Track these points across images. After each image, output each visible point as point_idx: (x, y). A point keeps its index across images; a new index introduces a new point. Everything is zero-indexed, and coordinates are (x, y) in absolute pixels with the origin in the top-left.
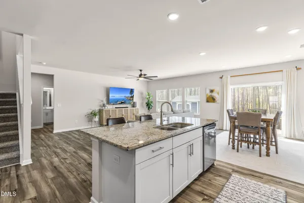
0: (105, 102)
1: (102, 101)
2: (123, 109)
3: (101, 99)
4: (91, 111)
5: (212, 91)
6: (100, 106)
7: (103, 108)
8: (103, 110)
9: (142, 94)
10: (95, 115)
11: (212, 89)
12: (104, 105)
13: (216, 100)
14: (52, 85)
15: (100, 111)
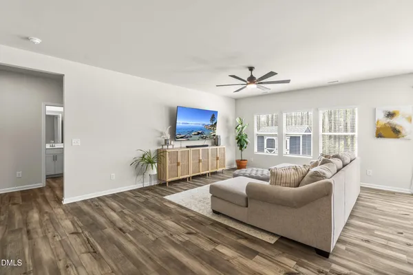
0: (168, 136)
1: (162, 134)
2: (201, 149)
3: (161, 130)
4: (141, 154)
5: (391, 115)
6: (159, 143)
7: (165, 147)
8: (164, 151)
9: (227, 121)
10: (150, 162)
11: (391, 110)
12: (166, 142)
13: (403, 132)
14: (60, 101)
15: (160, 155)
